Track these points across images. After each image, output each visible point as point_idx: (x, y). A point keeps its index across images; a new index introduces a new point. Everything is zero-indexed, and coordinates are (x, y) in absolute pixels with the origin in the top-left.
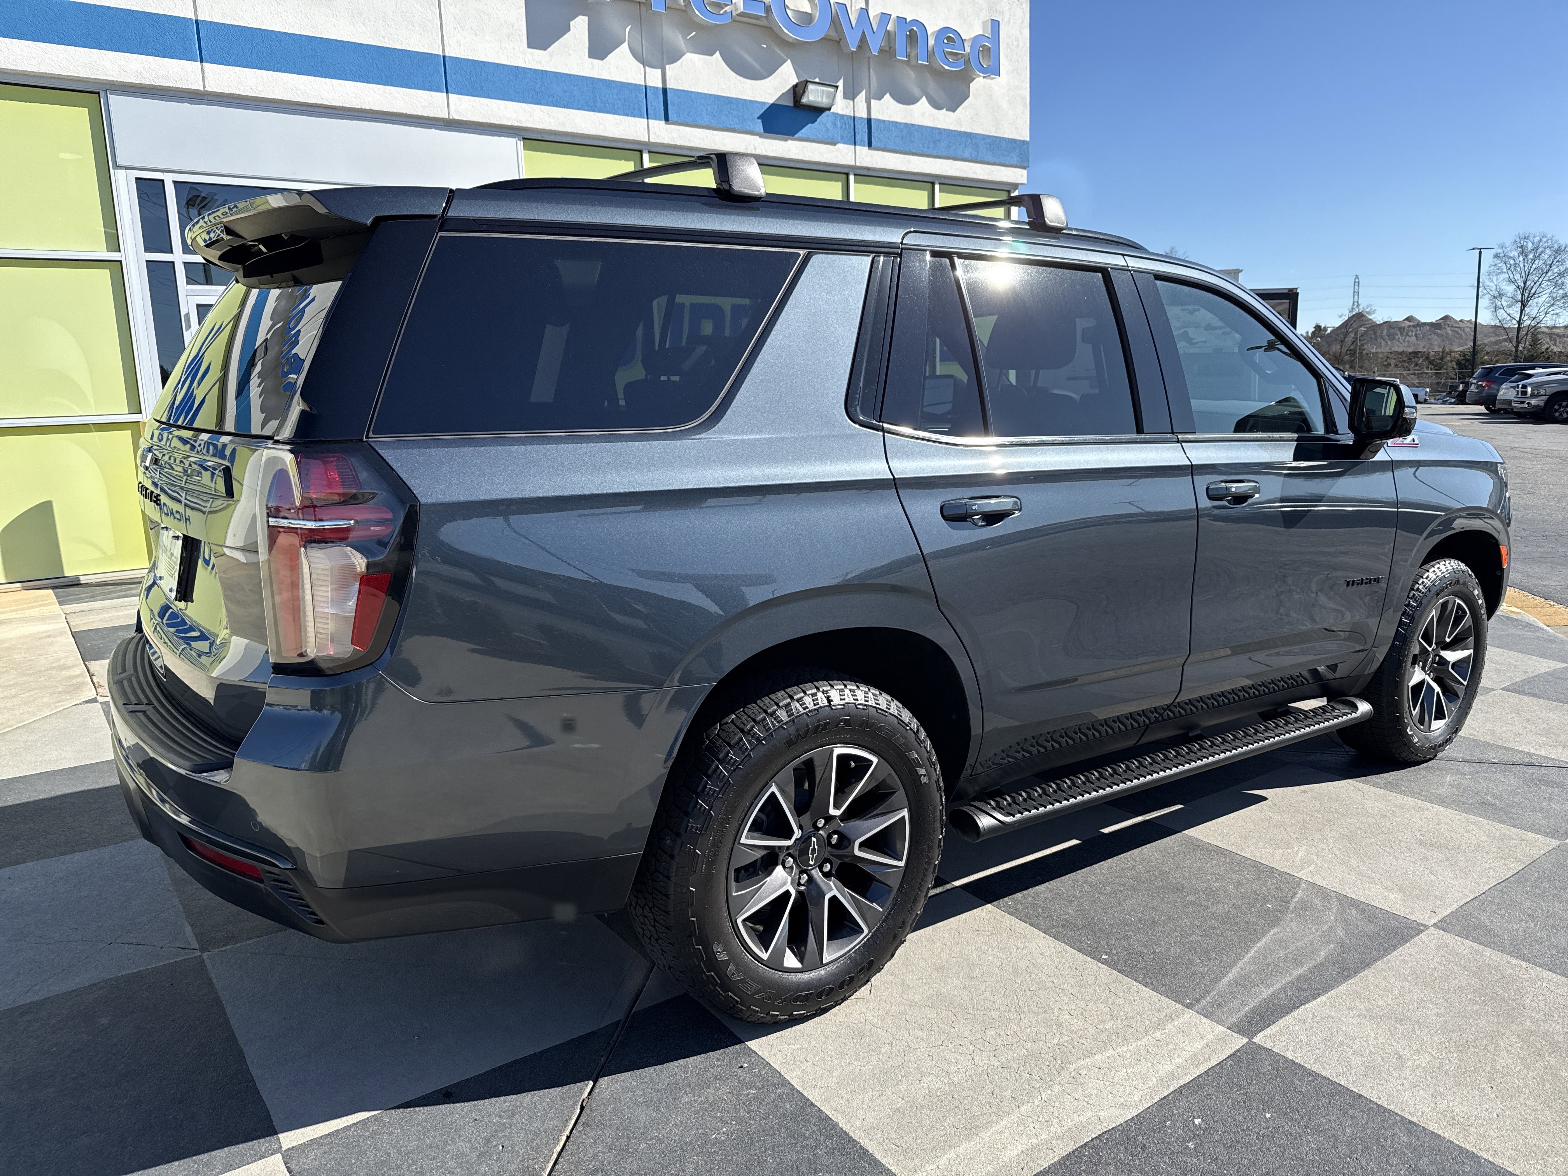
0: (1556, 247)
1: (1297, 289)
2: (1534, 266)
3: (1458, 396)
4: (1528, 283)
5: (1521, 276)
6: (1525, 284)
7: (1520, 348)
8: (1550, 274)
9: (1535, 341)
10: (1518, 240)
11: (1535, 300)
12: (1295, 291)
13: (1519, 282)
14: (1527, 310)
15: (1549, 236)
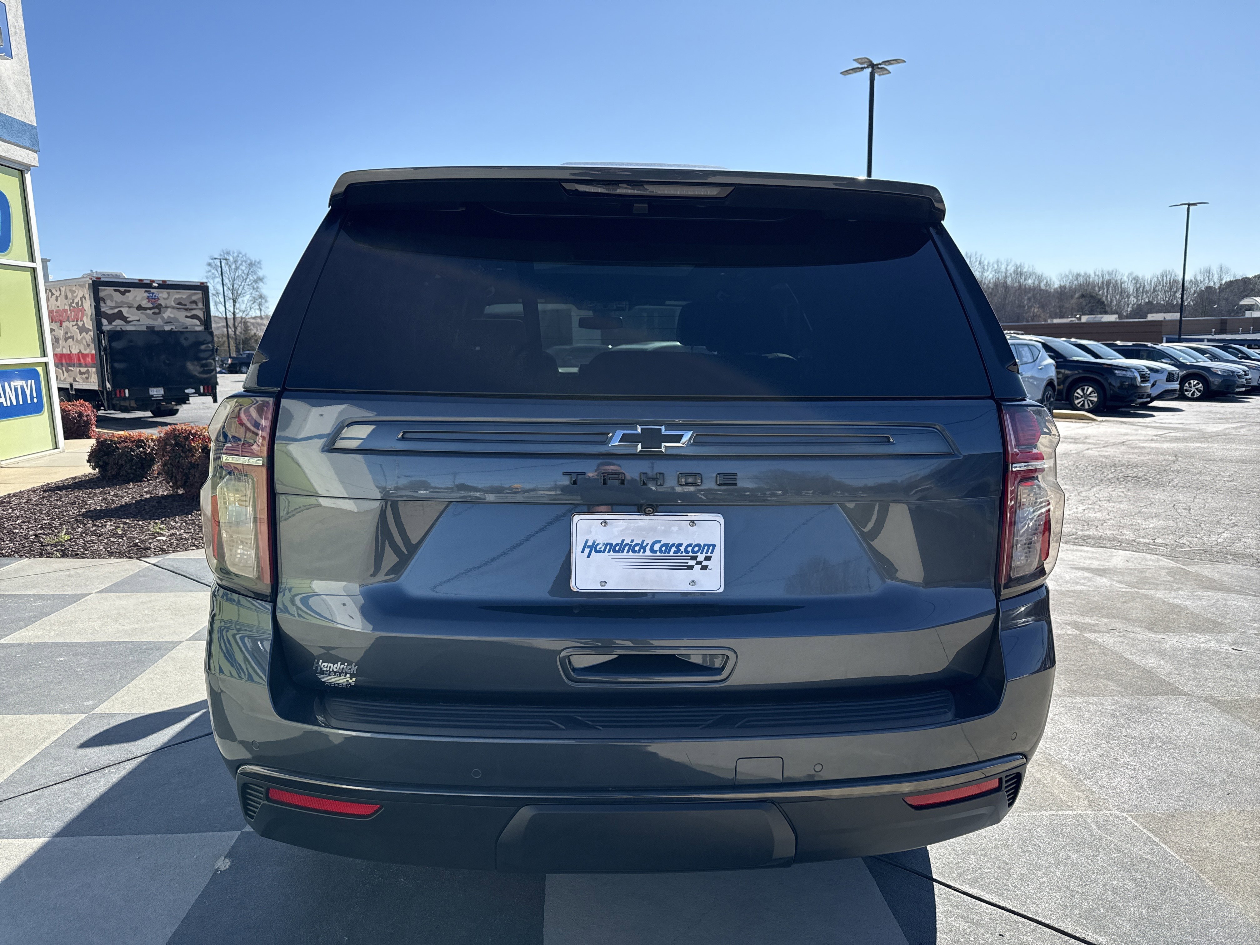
0: (249, 262)
1: (207, 283)
2: (237, 274)
3: (228, 367)
4: (235, 286)
5: (229, 281)
6: (233, 286)
7: (237, 333)
8: (248, 280)
9: (246, 329)
10: (222, 254)
11: (242, 299)
12: (205, 284)
13: (229, 285)
14: (237, 305)
15: (243, 253)
